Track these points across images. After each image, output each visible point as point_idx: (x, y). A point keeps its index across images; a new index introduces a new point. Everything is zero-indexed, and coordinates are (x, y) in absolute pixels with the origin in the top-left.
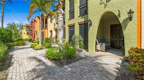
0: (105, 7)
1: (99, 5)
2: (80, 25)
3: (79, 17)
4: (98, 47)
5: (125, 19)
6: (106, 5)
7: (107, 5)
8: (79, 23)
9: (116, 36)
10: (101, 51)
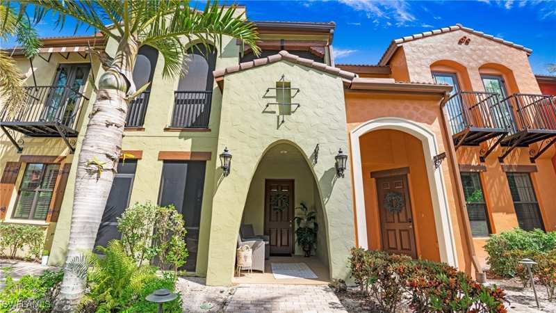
0: (278, 126)
1: (259, 114)
2: (165, 161)
3: (166, 130)
4: (245, 257)
5: (327, 170)
6: (281, 121)
7: (283, 122)
8: (161, 153)
9: (279, 214)
10: (254, 271)
